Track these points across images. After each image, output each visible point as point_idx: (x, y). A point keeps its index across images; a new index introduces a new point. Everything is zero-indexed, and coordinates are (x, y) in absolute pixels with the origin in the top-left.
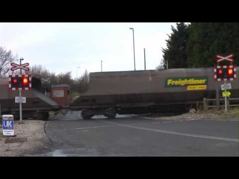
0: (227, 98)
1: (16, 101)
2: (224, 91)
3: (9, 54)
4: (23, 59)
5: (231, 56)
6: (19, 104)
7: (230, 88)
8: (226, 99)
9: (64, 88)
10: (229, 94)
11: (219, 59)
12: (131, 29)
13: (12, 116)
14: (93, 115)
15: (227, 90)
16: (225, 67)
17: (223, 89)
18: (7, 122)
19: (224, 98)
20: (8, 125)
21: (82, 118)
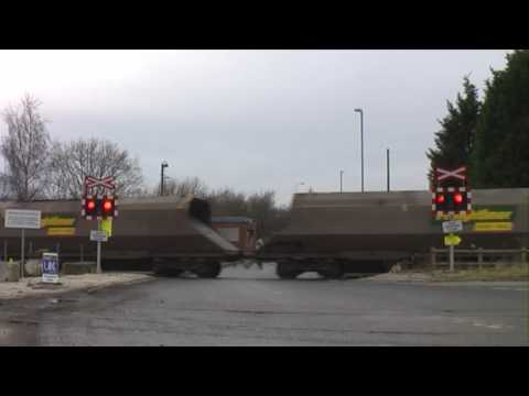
0: (456, 247)
1: (92, 238)
2: (447, 234)
3: (123, 157)
4: (166, 166)
5: (463, 169)
6: (96, 242)
7: (460, 228)
8: (452, 251)
9: (241, 225)
10: (458, 240)
11: (441, 174)
12: (357, 110)
13: (55, 255)
14: (301, 272)
15: (456, 234)
16: (451, 190)
17: (445, 231)
18: (50, 264)
19: (448, 247)
20: (49, 268)
21: (276, 277)
